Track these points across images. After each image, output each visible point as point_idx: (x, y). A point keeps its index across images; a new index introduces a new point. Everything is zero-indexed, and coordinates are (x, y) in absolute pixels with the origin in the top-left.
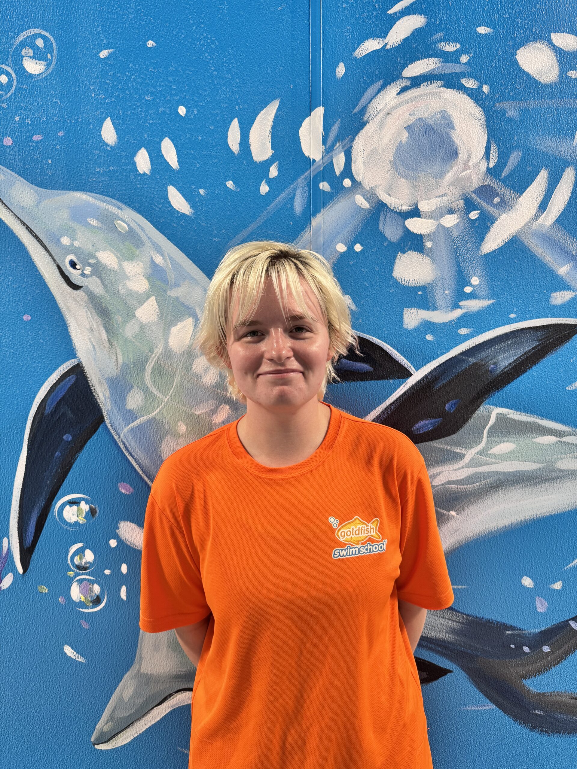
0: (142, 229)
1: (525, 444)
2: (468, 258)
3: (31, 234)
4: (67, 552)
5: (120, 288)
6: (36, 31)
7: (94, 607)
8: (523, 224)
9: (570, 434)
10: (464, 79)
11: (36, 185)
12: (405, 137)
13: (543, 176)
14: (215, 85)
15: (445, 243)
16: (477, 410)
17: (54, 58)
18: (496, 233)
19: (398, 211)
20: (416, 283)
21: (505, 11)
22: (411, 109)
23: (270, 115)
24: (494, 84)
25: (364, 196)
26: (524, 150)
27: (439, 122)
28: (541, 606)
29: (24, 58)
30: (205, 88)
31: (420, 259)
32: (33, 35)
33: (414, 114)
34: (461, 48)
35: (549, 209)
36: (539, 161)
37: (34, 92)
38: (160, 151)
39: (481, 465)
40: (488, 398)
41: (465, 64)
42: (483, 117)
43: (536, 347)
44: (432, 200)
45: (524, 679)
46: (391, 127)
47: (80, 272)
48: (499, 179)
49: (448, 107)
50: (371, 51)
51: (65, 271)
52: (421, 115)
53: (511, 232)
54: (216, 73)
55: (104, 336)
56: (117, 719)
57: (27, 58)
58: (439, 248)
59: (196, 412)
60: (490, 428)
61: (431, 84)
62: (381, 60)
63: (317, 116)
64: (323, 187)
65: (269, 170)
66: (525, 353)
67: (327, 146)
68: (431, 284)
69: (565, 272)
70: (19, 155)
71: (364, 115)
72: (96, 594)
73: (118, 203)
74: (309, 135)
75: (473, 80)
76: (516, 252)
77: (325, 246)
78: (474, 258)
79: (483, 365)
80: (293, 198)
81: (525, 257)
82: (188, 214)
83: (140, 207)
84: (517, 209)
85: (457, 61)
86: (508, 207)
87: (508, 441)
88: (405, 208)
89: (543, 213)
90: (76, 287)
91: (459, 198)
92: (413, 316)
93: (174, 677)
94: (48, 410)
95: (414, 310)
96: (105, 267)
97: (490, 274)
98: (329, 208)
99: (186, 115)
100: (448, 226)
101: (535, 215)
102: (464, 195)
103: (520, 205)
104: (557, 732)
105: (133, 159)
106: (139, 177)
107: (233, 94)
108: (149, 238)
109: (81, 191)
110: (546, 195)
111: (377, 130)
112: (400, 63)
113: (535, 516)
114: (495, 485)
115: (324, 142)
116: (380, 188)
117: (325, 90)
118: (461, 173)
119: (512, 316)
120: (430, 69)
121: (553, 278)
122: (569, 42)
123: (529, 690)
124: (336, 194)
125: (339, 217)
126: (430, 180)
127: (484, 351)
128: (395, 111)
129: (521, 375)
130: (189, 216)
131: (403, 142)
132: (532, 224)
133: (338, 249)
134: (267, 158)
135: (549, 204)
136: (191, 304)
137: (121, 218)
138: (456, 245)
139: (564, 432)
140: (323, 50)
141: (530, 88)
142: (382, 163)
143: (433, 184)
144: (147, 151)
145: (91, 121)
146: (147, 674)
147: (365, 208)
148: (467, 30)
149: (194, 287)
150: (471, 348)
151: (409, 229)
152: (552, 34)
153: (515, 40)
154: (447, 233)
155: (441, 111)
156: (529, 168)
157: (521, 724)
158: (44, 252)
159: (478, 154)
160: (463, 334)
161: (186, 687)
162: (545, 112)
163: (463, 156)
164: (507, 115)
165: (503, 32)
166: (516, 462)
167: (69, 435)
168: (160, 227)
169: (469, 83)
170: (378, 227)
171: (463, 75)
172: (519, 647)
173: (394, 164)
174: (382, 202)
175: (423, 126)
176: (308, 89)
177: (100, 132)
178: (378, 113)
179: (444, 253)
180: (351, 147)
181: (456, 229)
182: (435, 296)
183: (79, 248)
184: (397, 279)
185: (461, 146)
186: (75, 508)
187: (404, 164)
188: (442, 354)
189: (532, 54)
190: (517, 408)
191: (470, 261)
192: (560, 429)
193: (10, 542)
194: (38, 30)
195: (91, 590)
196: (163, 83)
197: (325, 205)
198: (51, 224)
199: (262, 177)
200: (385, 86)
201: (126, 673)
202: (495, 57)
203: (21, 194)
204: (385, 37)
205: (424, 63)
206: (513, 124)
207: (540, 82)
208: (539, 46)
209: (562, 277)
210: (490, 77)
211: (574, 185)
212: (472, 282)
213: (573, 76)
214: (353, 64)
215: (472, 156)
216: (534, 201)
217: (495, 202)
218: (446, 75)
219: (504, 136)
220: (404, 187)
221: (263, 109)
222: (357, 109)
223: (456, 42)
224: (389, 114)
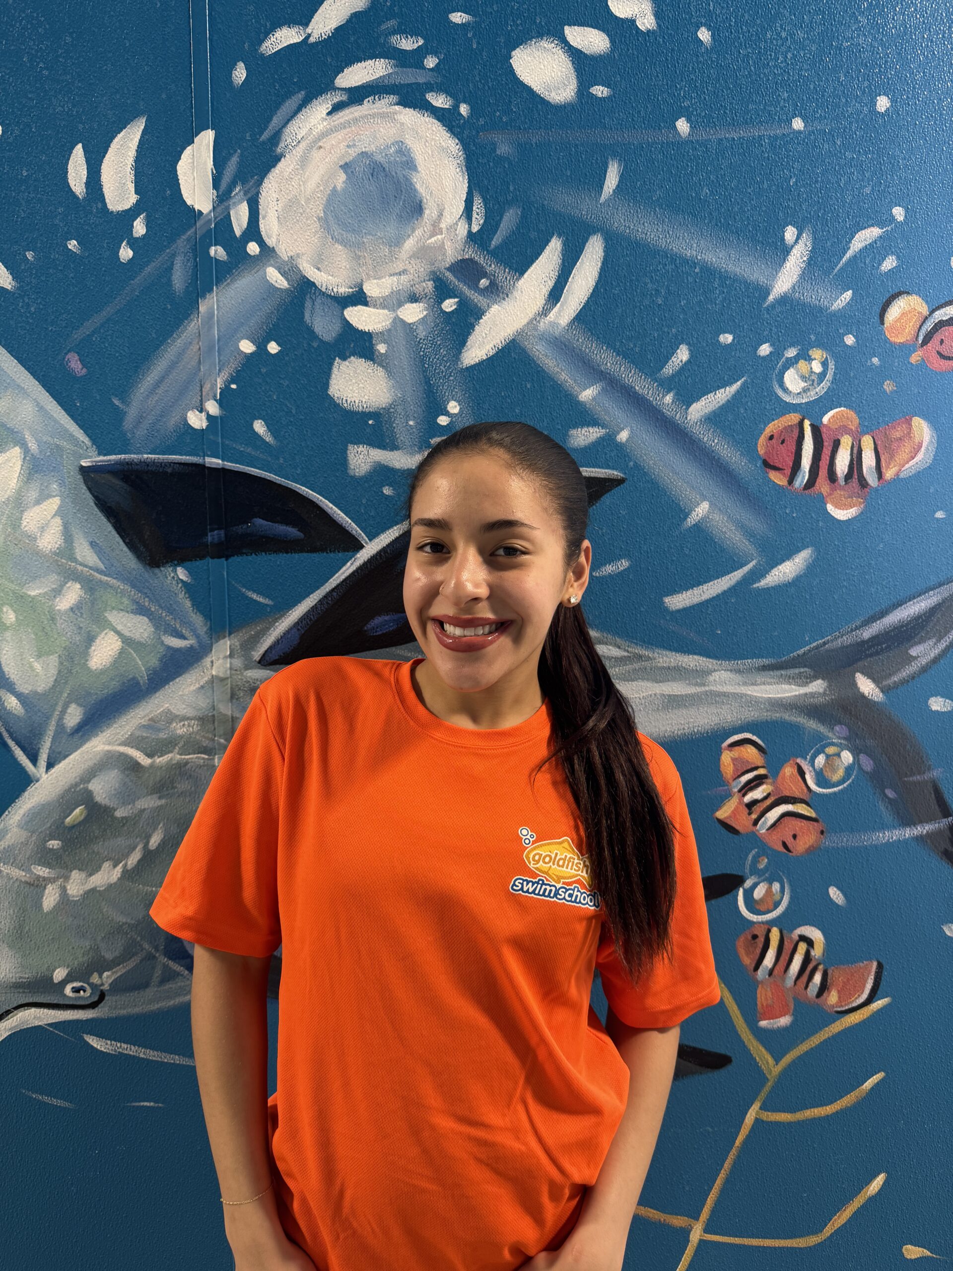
2: (442, 372)
8: (525, 321)
9: (599, 642)
10: (430, 94)
12: (341, 181)
13: (554, 249)
14: (46, 91)
15: (407, 348)
18: (484, 335)
19: (332, 294)
20: (365, 406)
22: (349, 137)
23: (131, 140)
24: (477, 103)
25: (279, 269)
26: (525, 206)
30: (30, 96)
31: (369, 371)
33: (355, 145)
34: (425, 44)
35: (565, 299)
36: (549, 224)
41: (432, 70)
42: (460, 154)
44: (384, 280)
46: (319, 164)
48: (487, 251)
49: (407, 136)
50: (286, 45)
52: (365, 147)
53: (506, 334)
54: (46, 72)
58: (397, 355)
59: (29, 593)
61: (380, 100)
62: (301, 59)
63: (204, 144)
64: (216, 253)
65: (132, 226)
67: (221, 191)
68: (387, 410)
69: (590, 398)
71: (277, 145)
74: (193, 173)
75: (444, 96)
76: (515, 365)
77: (221, 343)
78: (451, 372)
80: (170, 268)
81: (529, 373)
82: (9, 288)
84: (516, 298)
85: (421, 66)
86: (501, 295)
88: (343, 290)
89: (556, 305)
91: (426, 278)
92: (361, 456)
93: (13, 987)
95: (362, 448)
97: (476, 398)
98: (226, 285)
100: (410, 321)
101: (543, 308)
102: (433, 273)
103: (519, 292)
107: (74, 106)
110: (559, 277)
111: (297, 169)
112: (331, 65)
115: (216, 185)
116: (304, 258)
117: (215, 103)
118: (428, 239)
120: (378, 76)
121: (572, 406)
122: (592, 40)
124: (237, 266)
125: (242, 300)
126: (381, 249)
128: (325, 140)
130: (11, 292)
131: (339, 188)
132: (539, 322)
133: (242, 349)
134: (129, 207)
135: (565, 291)
136: (17, 426)
138: (423, 352)
140: (211, 40)
141: (532, 111)
142: (307, 220)
143: (385, 255)
147: (282, 287)
148: (434, 17)
149: (20, 399)
151: (351, 322)
152: (566, 28)
153: (509, 35)
154: (408, 331)
155: (397, 142)
156: (533, 235)
159: (454, 210)
161: (31, 1000)
162: (557, 149)
163: (430, 212)
164: (498, 152)
165: (490, 22)
169: (440, 101)
170: (303, 317)
171: (430, 88)
173: (324, 221)
174: (308, 279)
175: (369, 164)
178: (299, 142)
179: (404, 360)
180: (258, 193)
181: (422, 325)
182: (394, 428)
184: (336, 399)
185: (428, 198)
187: (340, 223)
189: (535, 58)
191: (445, 376)
197: (219, 281)
199: (122, 236)
200: (309, 102)
202: (478, 60)
204: (306, 24)
205: (367, 67)
206: (507, 166)
207: (548, 102)
208: (546, 45)
209: (585, 406)
210: (471, 92)
211: (603, 263)
212: (449, 408)
213: (600, 95)
214: (257, 63)
215: (446, 213)
216: (542, 286)
217: (482, 286)
218: (402, 86)
219: (494, 183)
220: (340, 256)
221: (122, 131)
222: (265, 136)
223: (417, 35)
224: (316, 143)
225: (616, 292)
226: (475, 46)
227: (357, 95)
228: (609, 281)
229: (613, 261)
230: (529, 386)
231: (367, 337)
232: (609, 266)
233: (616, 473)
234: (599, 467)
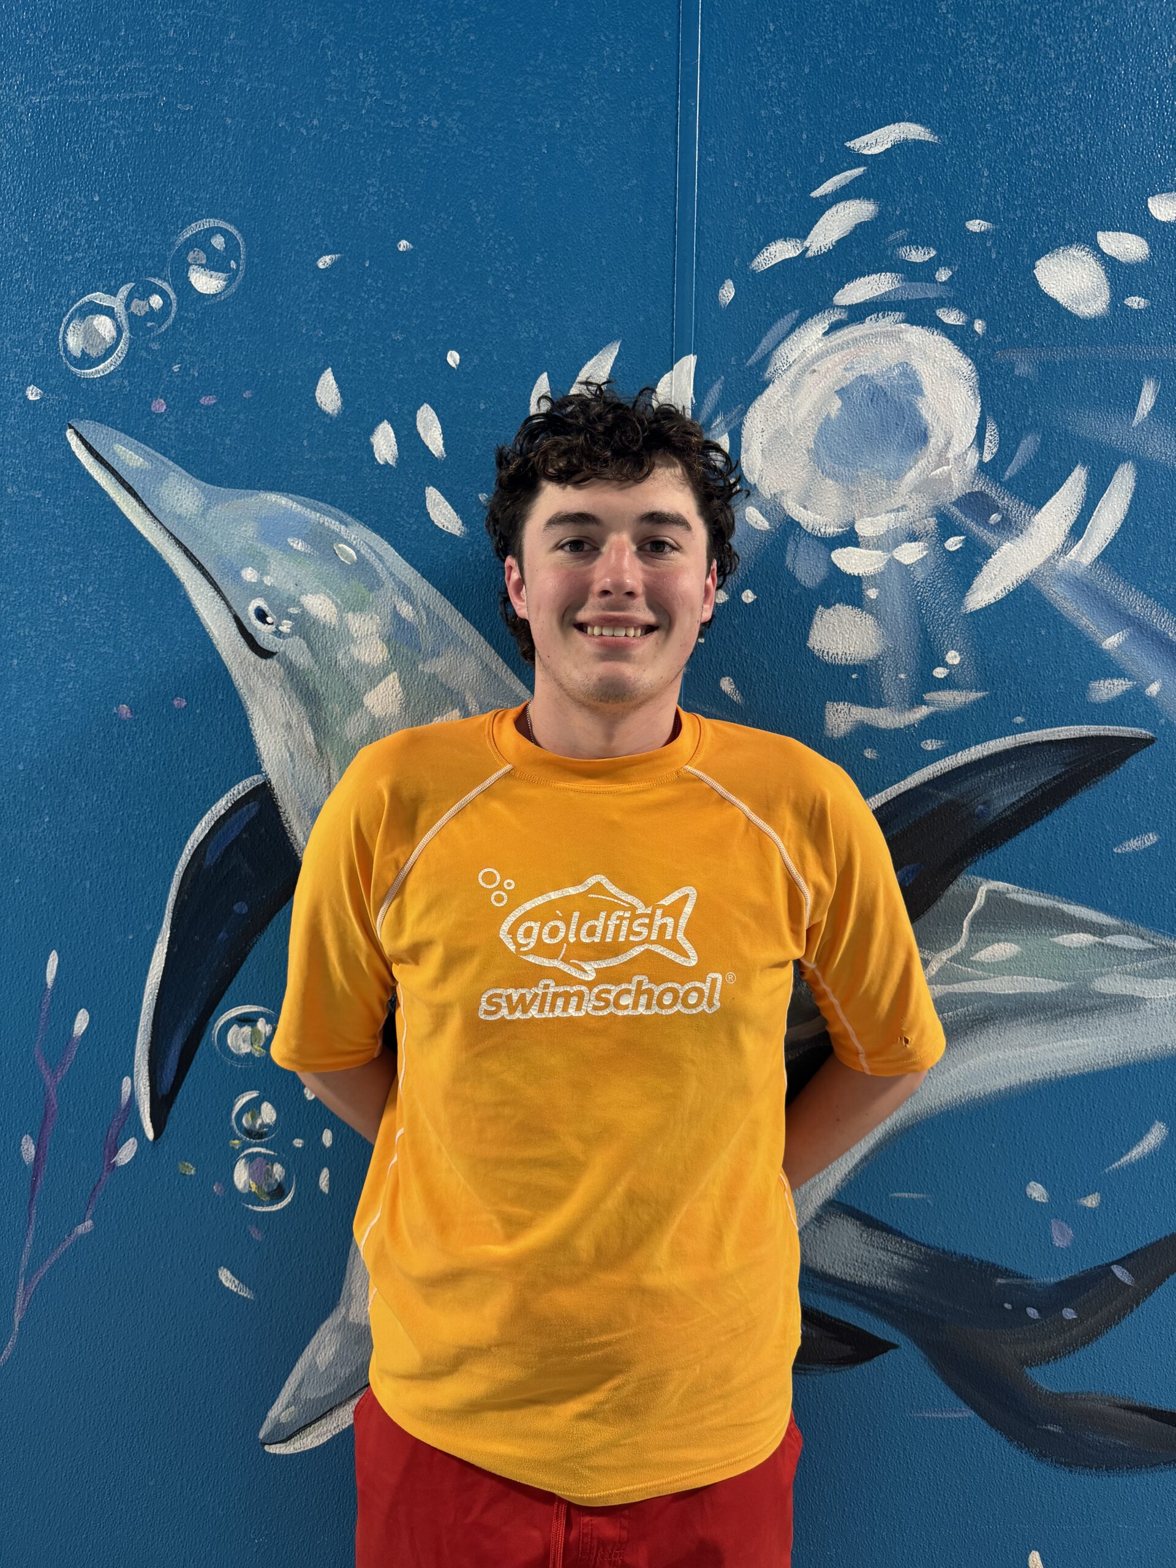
0: (381, 558)
1: (1038, 947)
2: (942, 618)
3: (192, 561)
4: (233, 1105)
5: (340, 657)
6: (212, 223)
7: (272, 1204)
8: (1041, 560)
9: (1119, 931)
10: (942, 310)
11: (203, 480)
12: (835, 408)
13: (1077, 479)
14: (510, 315)
15: (901, 592)
16: (951, 883)
17: (241, 268)
18: (993, 576)
19: (819, 535)
20: (849, 658)
21: (1016, 193)
22: (847, 359)
23: (603, 367)
24: (995, 319)
25: (760, 509)
26: (1046, 433)
27: (895, 382)
28: (1061, 1237)
29: (191, 268)
30: (493, 321)
31: (856, 619)
32: (207, 229)
33: (853, 368)
34: (937, 256)
35: (1087, 536)
36: (1072, 452)
37: (205, 325)
38: (415, 426)
39: (958, 981)
40: (971, 862)
41: (944, 283)
42: (973, 375)
43: (1060, 776)
44: (879, 518)
45: (1027, 1365)
46: (812, 390)
47: (273, 628)
48: (1000, 482)
49: (913, 357)
50: (780, 260)
51: (247, 626)
52: (865, 370)
53: (1018, 575)
54: (512, 295)
55: (310, 738)
56: (305, 1402)
57: (196, 267)
58: (891, 600)
60: (975, 916)
61: (884, 318)
62: (797, 275)
63: (684, 371)
66: (1040, 787)
68: (874, 662)
69: (1116, 645)
70: (177, 428)
71: (765, 369)
72: (276, 1180)
73: (341, 514)
75: (957, 311)
76: (1027, 610)
78: (952, 618)
79: (964, 805)
81: (1044, 618)
82: (457, 534)
83: (377, 522)
84: (1032, 535)
85: (931, 279)
86: (1014, 531)
87: (1006, 940)
88: (832, 530)
89: (1077, 542)
90: (265, 654)
91: (929, 514)
92: (841, 715)
94: (209, 861)
95: (844, 706)
96: (315, 622)
97: (980, 647)
99: (459, 366)
100: (907, 562)
101: (1063, 545)
102: (937, 508)
103: (1036, 528)
104: (1086, 1466)
105: (369, 439)
106: (378, 471)
107: (541, 331)
108: (392, 574)
109: (279, 491)
110: (1082, 510)
111: (787, 396)
112: (830, 280)
113: (1053, 1075)
114: (981, 1016)
116: (790, 495)
117: (699, 326)
118: (932, 471)
119: (1019, 720)
120: (883, 291)
121: (1093, 655)
122: (1127, 246)
123: (1036, 1387)
126: (877, 483)
127: (967, 780)
128: (819, 363)
129: (1033, 824)
130: (459, 538)
131: (833, 416)
132: (1057, 561)
135: (1089, 526)
136: (458, 687)
137: (346, 540)
138: (921, 595)
139: (1108, 927)
140: (698, 258)
141: (1057, 325)
142: (795, 452)
143: (882, 490)
144: (392, 426)
145: (299, 373)
146: (359, 1325)
147: (763, 528)
148: (948, 226)
149: (463, 657)
150: (944, 774)
151: (838, 565)
152: (1099, 233)
153: (1033, 243)
154: (904, 573)
155: (901, 364)
156: (1054, 463)
157: (1020, 1447)
158: (212, 593)
159: (964, 438)
160: (930, 748)
162: (1083, 367)
163: (936, 441)
164: (1017, 372)
165: (1012, 229)
166: (1020, 978)
167: (244, 904)
168: (410, 556)
169: (952, 317)
170: (784, 562)
171: (941, 303)
172: (1020, 1309)
173: (815, 454)
174: (792, 519)
175: (869, 388)
176: (669, 324)
177: (314, 393)
178: (790, 365)
179: (898, 607)
180: (741, 424)
181: (921, 567)
182: (882, 682)
183: (273, 587)
184: (815, 651)
185: (934, 424)
186: (247, 1030)
187: (832, 454)
188: (891, 784)
189: (1062, 267)
190: (1024, 883)
191: (945, 623)
192: (1100, 922)
193: (135, 1084)
194: (217, 221)
195: (269, 1173)
196: (421, 312)
198: (226, 546)
200: (803, 321)
201: (323, 1321)
202: (997, 272)
203: (176, 494)
204: (805, 238)
205: (871, 282)
206: (1026, 388)
207: (1076, 316)
208: (1075, 254)
209: (1109, 655)
210: (987, 306)
211: (1134, 495)
212: (947, 659)
213: (1135, 306)
214: (748, 282)
215: (954, 441)
216: (1062, 521)
217: (992, 522)
218: (910, 302)
219: (1011, 407)
220: (831, 493)
221: (592, 357)
222: (753, 359)
223: (929, 246)
224: (809, 368)
225: (1148, 526)
226: (994, 256)
227: (858, 313)
228: (1141, 513)
229: (1145, 492)
230: (1043, 632)
231: (857, 581)
232: (1141, 497)
233: (1144, 732)
234: (1124, 725)
